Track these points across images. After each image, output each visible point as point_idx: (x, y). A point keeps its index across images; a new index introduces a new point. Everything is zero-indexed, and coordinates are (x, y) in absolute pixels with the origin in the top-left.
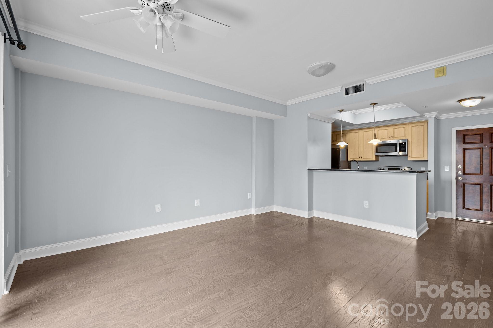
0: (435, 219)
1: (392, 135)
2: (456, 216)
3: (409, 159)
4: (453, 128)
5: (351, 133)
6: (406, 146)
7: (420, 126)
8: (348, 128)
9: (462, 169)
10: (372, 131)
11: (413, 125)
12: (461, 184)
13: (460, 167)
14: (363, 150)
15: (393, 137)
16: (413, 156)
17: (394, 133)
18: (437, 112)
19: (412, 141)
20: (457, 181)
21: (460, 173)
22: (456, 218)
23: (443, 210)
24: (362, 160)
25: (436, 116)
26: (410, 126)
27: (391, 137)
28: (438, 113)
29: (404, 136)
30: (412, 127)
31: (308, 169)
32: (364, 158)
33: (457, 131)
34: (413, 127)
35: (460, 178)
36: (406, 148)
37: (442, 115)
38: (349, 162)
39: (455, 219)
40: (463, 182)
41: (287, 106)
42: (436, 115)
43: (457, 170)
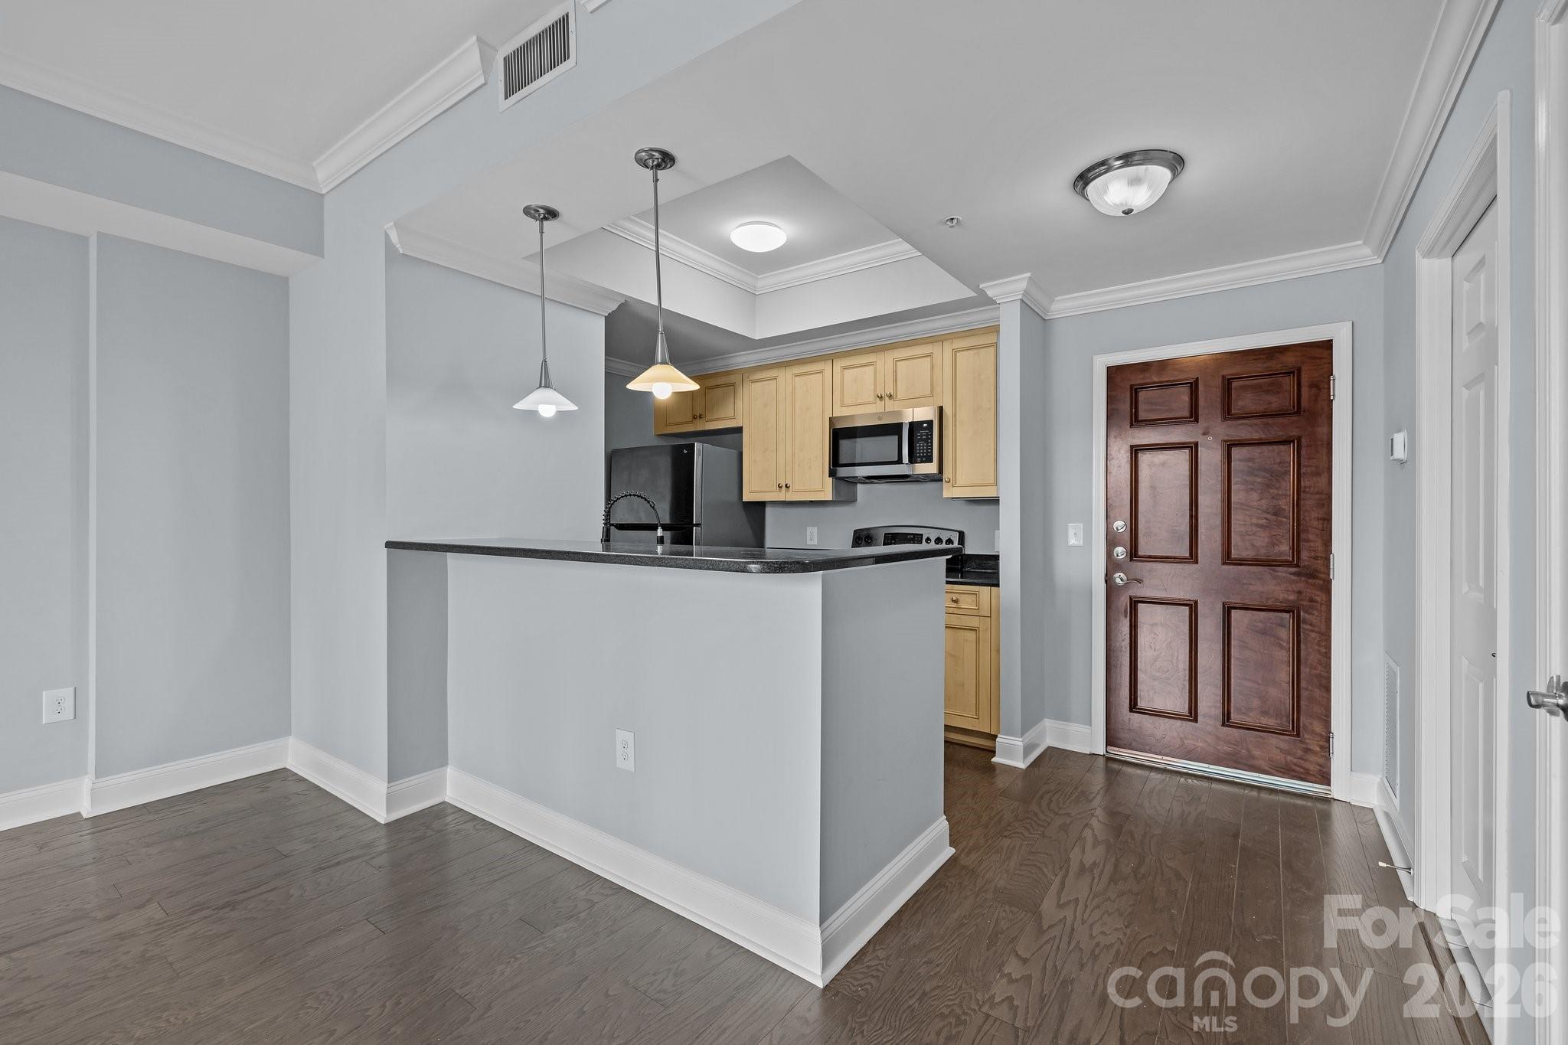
0: (1022, 765)
1: (890, 390)
2: (1109, 742)
3: (948, 492)
4: (1095, 357)
5: (753, 382)
6: (932, 435)
7: (982, 350)
8: (744, 359)
9: (1127, 538)
10: (821, 372)
11: (959, 344)
12: (1124, 601)
13: (1120, 525)
14: (793, 455)
15: (890, 396)
16: (960, 481)
17: (895, 381)
18: (1028, 275)
19: (954, 415)
20: (1110, 587)
21: (1120, 552)
22: (1107, 752)
23: (1063, 716)
24: (791, 497)
25: (1026, 293)
26: (948, 348)
27: (887, 398)
28: (1030, 277)
29: (928, 392)
30: (955, 352)
31: (390, 545)
32: (797, 488)
33: (1109, 369)
34: (958, 354)
35: (1122, 574)
36: (932, 443)
37: (1056, 299)
38: (757, 510)
39: (1104, 755)
40: (1133, 595)
41: (323, 195)
42: (1025, 291)
43: (1111, 542)
